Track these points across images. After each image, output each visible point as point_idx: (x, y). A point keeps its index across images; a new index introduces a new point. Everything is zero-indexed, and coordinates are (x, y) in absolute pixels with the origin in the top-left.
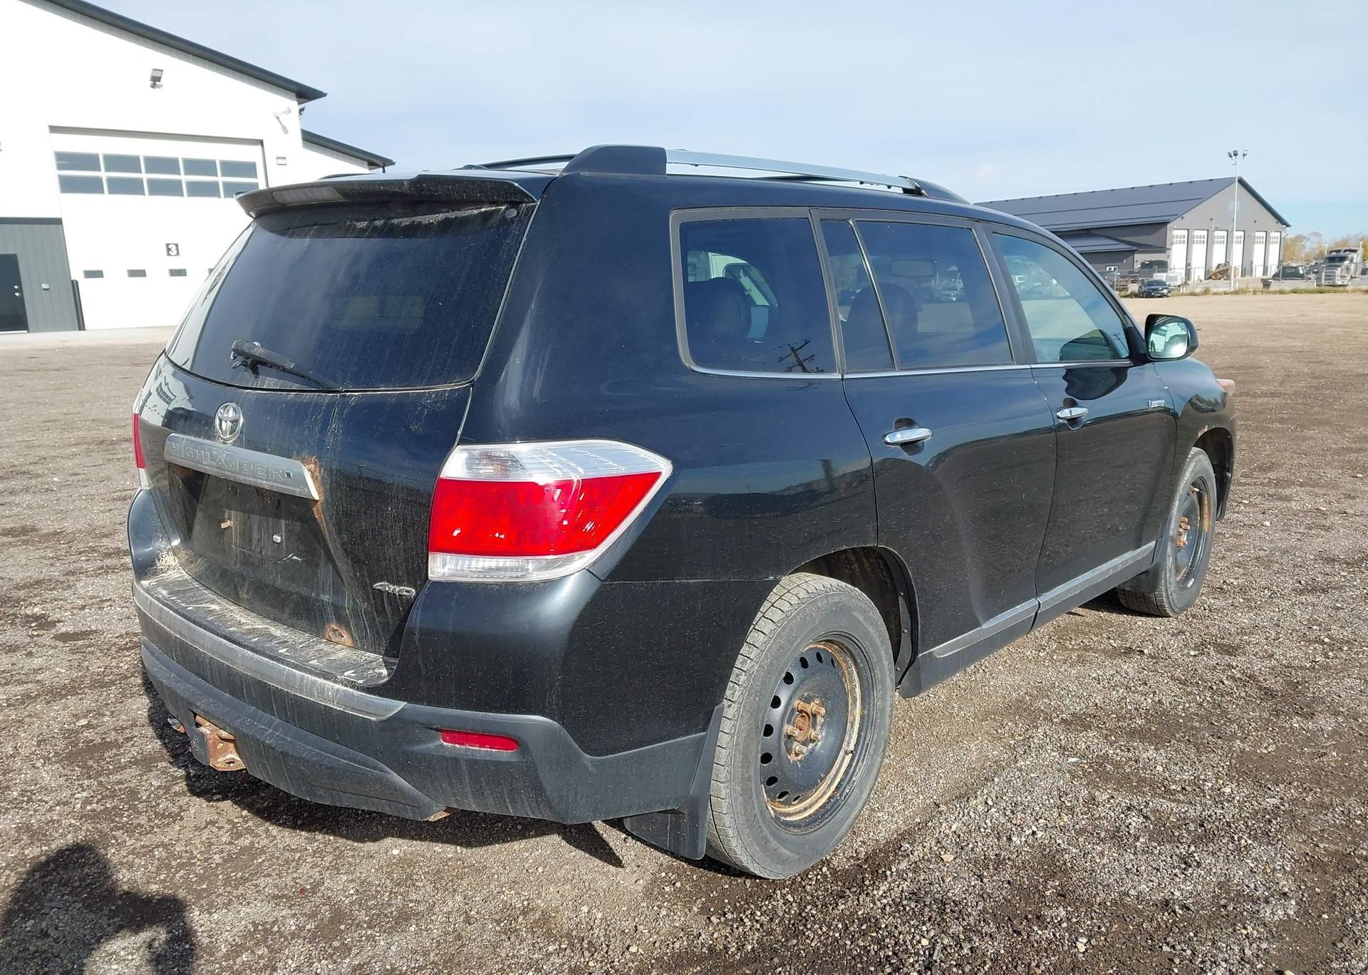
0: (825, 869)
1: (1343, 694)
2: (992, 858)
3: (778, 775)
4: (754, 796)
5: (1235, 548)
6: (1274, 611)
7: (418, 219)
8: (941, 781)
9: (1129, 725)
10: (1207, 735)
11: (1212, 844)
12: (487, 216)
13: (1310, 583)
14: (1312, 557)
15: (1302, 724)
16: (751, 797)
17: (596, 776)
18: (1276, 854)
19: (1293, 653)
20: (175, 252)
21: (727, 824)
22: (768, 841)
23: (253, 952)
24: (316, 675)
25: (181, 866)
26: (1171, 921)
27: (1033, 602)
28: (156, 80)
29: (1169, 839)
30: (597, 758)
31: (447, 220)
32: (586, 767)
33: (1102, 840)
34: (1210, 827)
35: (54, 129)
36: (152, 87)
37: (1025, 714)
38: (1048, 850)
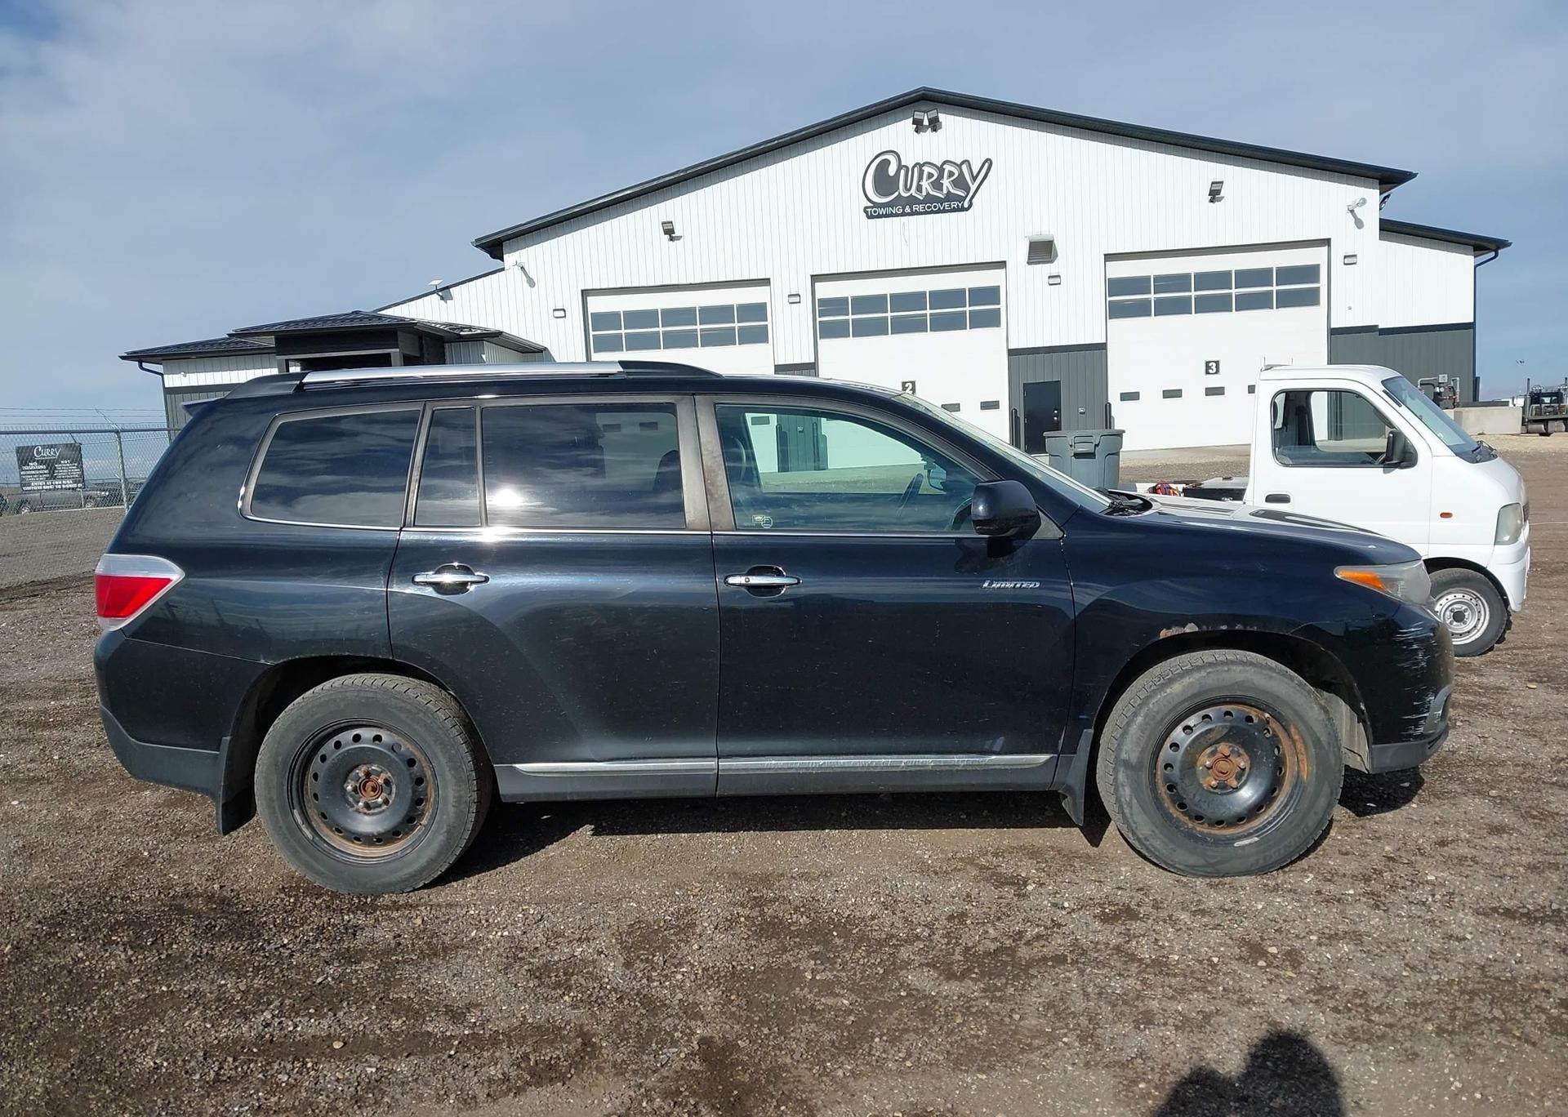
17: (140, 753)
20: (1215, 370)
27: (709, 762)
28: (1215, 194)
30: (138, 742)
35: (1109, 257)
36: (1211, 201)
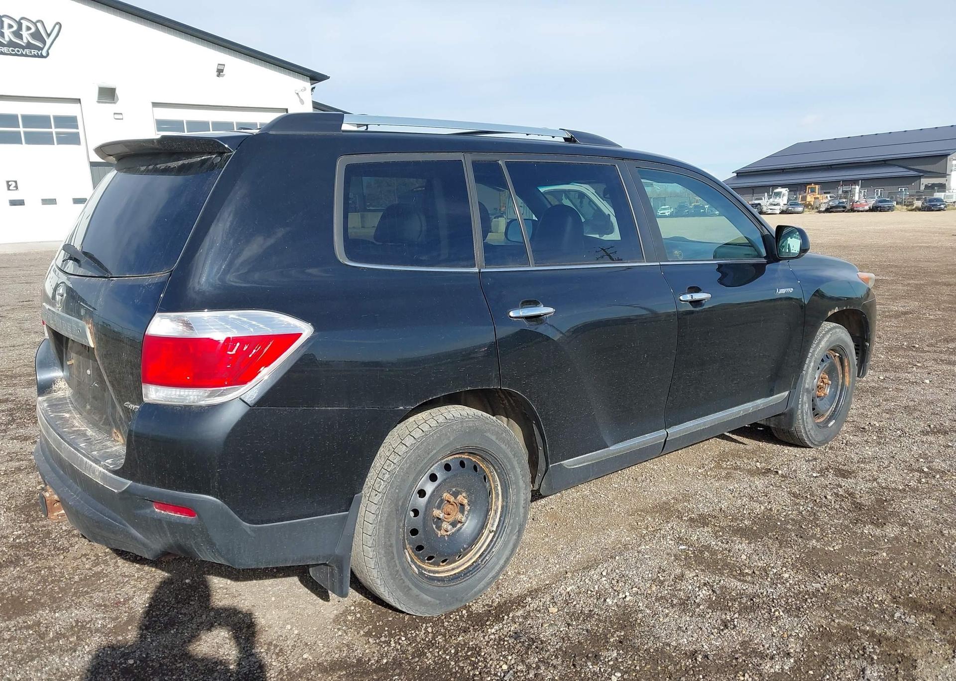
0: (464, 612)
1: (917, 511)
2: (586, 612)
3: (424, 543)
4: (396, 557)
5: (893, 399)
6: (896, 447)
7: (169, 164)
8: (577, 556)
9: (738, 524)
10: (793, 535)
11: (752, 613)
12: (204, 162)
13: (938, 427)
14: (949, 408)
15: (871, 531)
16: (394, 559)
17: (254, 537)
18: (797, 624)
19: (894, 478)
21: (376, 576)
22: (410, 589)
23: (68, 639)
24: (92, 461)
25: (53, 581)
26: (691, 666)
27: (663, 433)
28: (220, 72)
29: (723, 608)
30: (254, 526)
31: (183, 165)
32: (245, 531)
33: (672, 606)
34: (758, 601)
35: (155, 105)
37: (664, 513)
38: (629, 610)
